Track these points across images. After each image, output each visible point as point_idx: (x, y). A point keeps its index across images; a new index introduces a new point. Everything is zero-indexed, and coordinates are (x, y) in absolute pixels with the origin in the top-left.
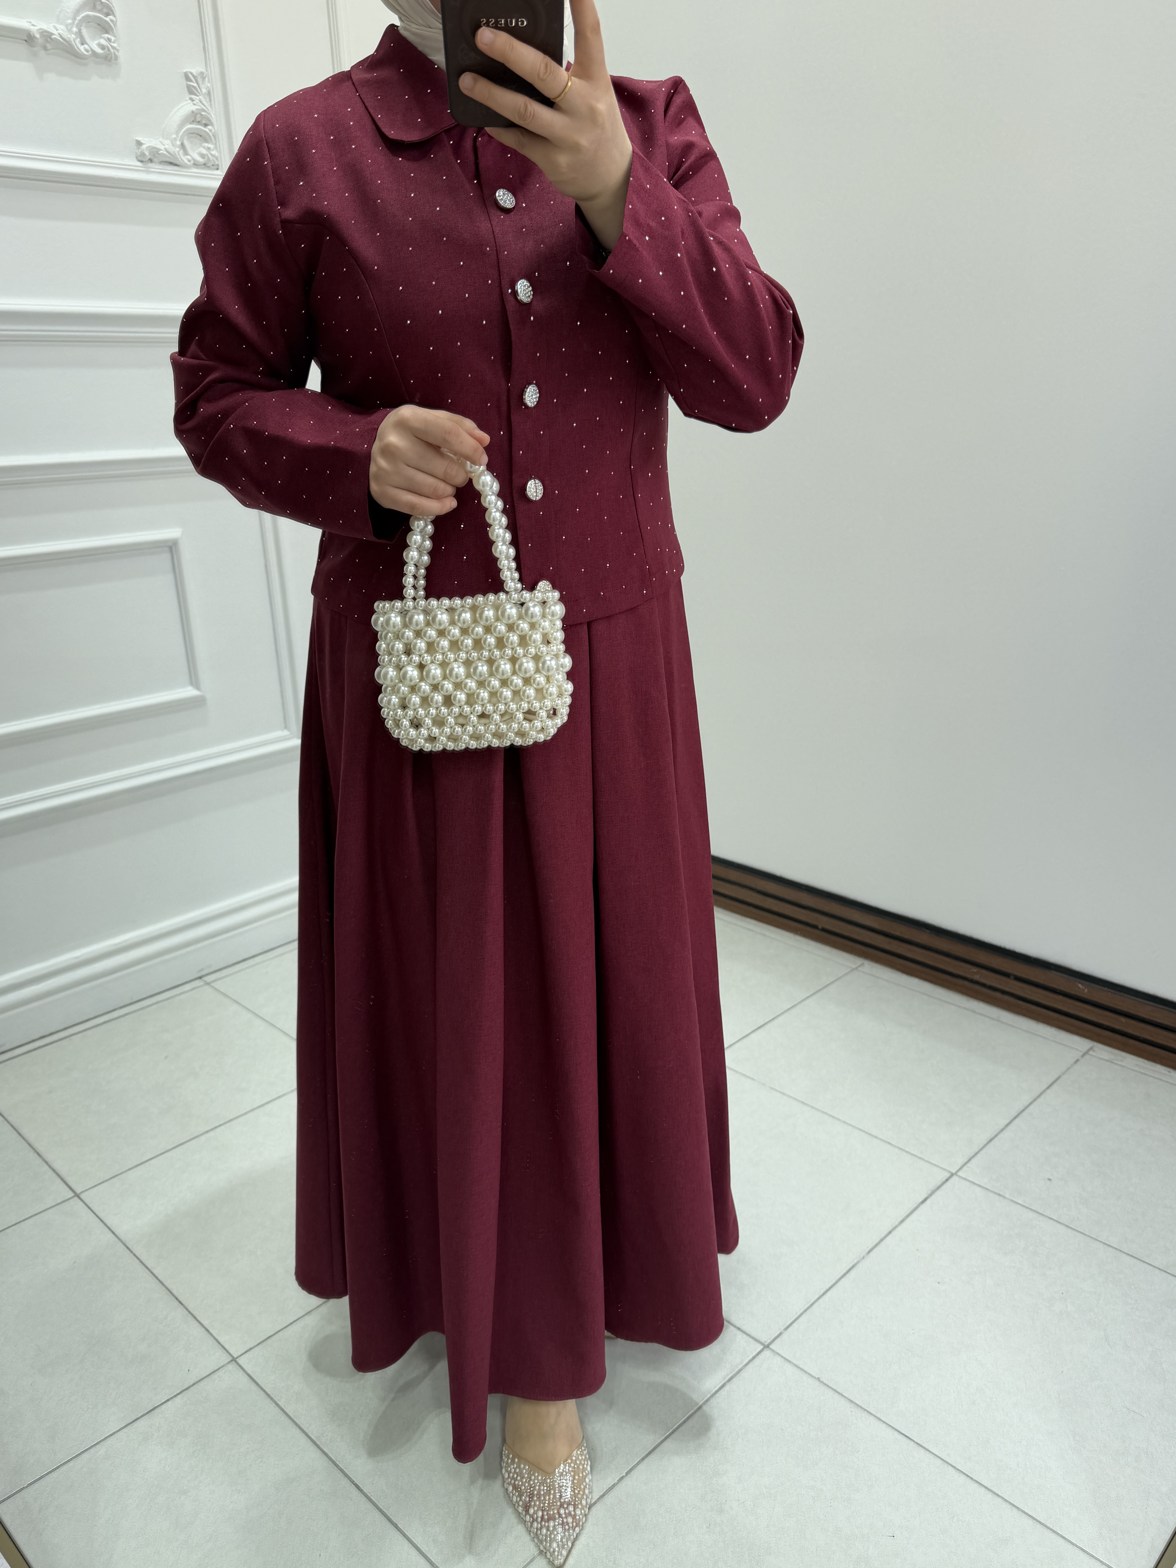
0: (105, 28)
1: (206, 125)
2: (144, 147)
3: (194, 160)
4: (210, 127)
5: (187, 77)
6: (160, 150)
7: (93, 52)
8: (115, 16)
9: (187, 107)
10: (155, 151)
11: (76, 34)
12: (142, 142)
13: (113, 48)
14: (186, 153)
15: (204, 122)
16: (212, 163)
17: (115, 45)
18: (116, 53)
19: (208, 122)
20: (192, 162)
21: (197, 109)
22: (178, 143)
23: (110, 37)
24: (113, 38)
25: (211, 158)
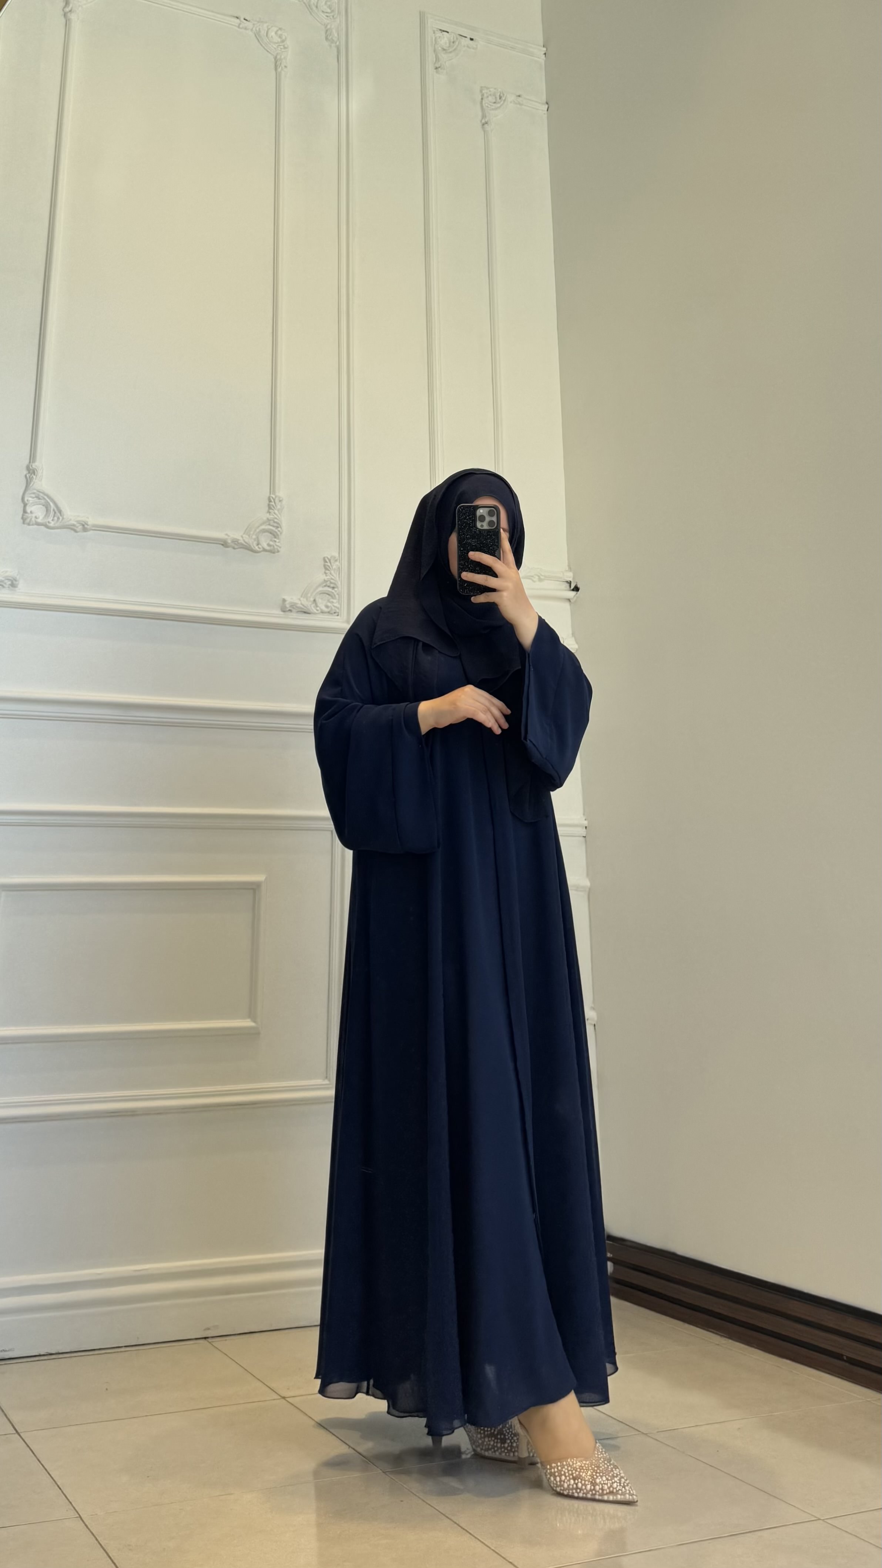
0: (275, 535)
1: (333, 588)
2: (287, 602)
3: (321, 610)
4: (336, 589)
5: (324, 559)
6: (297, 604)
7: (264, 548)
8: (281, 528)
9: (321, 577)
10: (293, 605)
11: (255, 540)
12: (286, 599)
13: (277, 546)
14: (317, 606)
15: (332, 585)
16: (334, 611)
17: (278, 544)
18: (279, 548)
19: (335, 586)
20: (320, 611)
21: (328, 579)
22: (312, 599)
23: (275, 539)
24: (277, 541)
25: (333, 608)
